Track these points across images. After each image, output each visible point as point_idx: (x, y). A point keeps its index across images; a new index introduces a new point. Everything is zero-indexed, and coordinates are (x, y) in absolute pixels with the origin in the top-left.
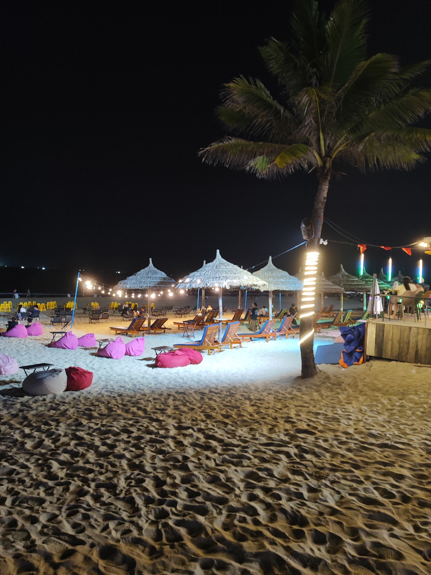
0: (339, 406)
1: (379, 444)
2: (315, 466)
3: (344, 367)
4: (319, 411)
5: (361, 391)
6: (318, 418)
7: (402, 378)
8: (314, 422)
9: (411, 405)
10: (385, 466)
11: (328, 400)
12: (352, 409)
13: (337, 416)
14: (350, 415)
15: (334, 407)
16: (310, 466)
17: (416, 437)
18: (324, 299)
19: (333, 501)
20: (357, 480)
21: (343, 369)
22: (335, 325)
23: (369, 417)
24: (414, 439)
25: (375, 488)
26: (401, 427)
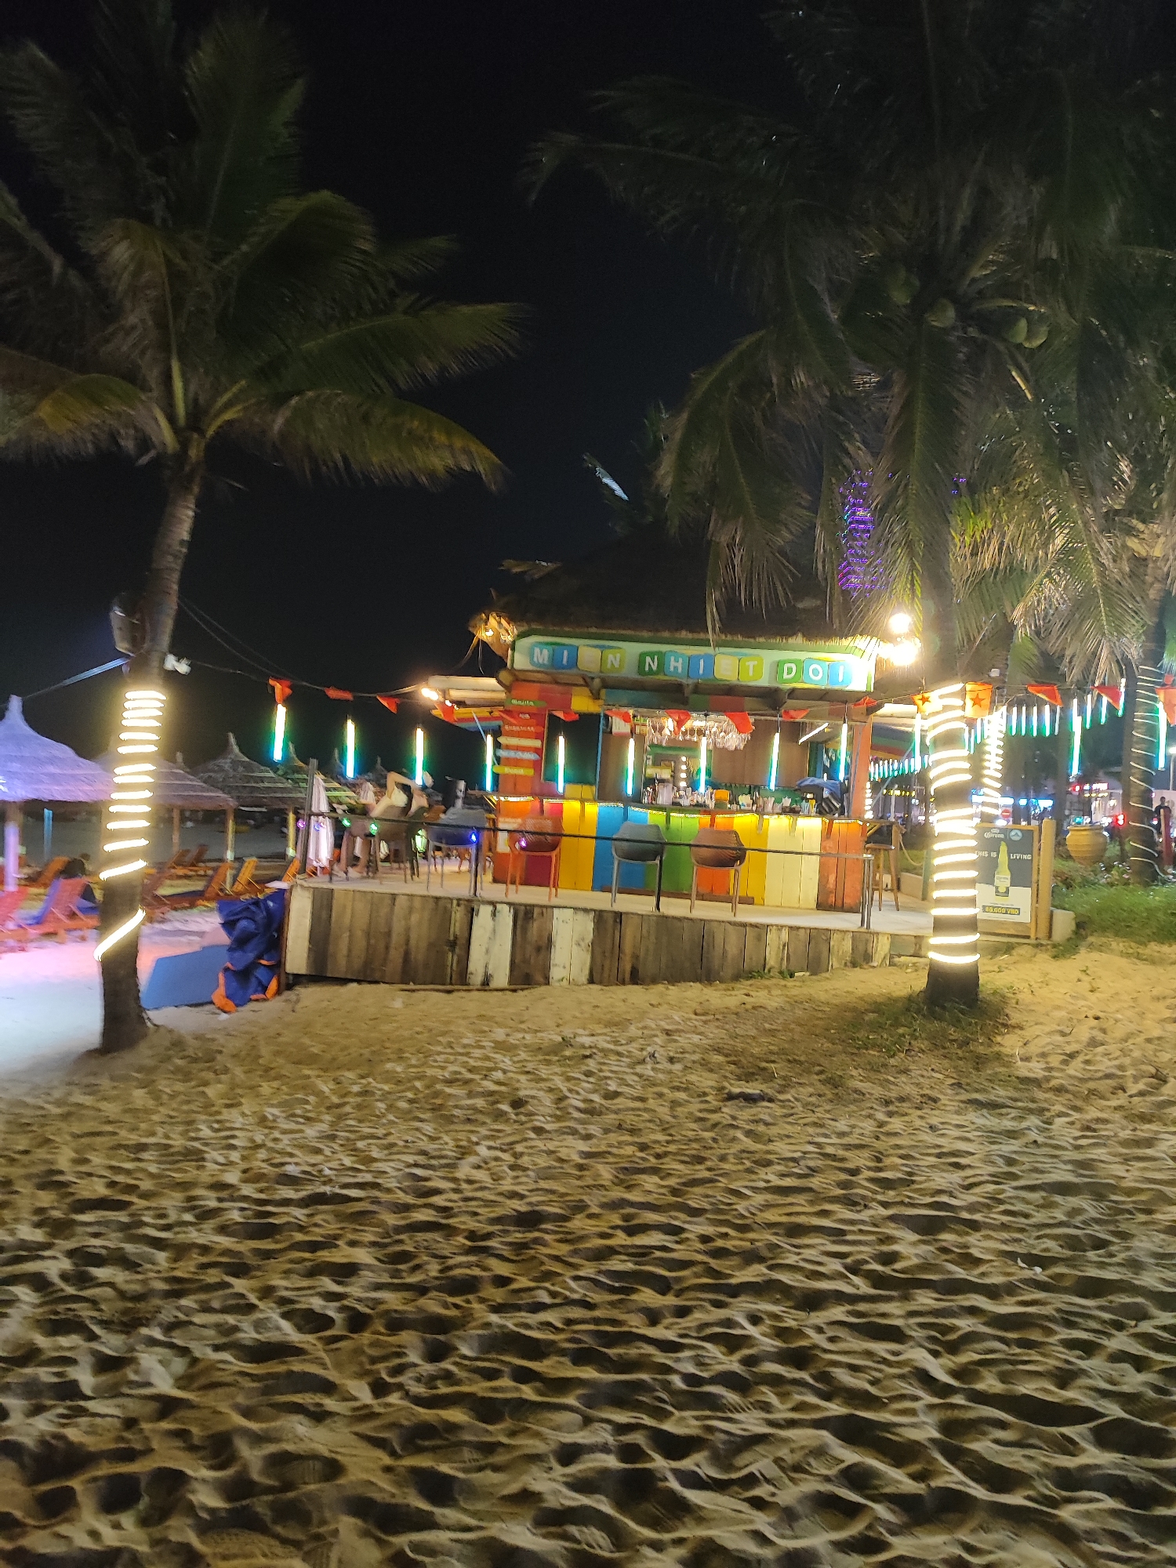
0: (204, 1117)
1: (302, 1199)
2: (122, 1295)
3: (227, 1009)
4: (144, 1140)
5: (268, 1070)
6: (139, 1160)
7: (370, 1023)
8: (128, 1172)
9: (386, 1087)
10: (313, 1252)
11: (175, 1106)
12: (241, 1119)
13: (197, 1144)
14: (233, 1137)
15: (190, 1123)
16: (106, 1300)
17: (392, 1164)
18: (182, 828)
19: (167, 1377)
20: (238, 1304)
21: (224, 1016)
22: (208, 900)
23: (285, 1132)
24: (388, 1170)
25: (285, 1316)
26: (360, 1144)
